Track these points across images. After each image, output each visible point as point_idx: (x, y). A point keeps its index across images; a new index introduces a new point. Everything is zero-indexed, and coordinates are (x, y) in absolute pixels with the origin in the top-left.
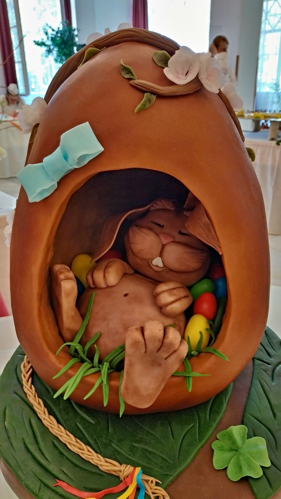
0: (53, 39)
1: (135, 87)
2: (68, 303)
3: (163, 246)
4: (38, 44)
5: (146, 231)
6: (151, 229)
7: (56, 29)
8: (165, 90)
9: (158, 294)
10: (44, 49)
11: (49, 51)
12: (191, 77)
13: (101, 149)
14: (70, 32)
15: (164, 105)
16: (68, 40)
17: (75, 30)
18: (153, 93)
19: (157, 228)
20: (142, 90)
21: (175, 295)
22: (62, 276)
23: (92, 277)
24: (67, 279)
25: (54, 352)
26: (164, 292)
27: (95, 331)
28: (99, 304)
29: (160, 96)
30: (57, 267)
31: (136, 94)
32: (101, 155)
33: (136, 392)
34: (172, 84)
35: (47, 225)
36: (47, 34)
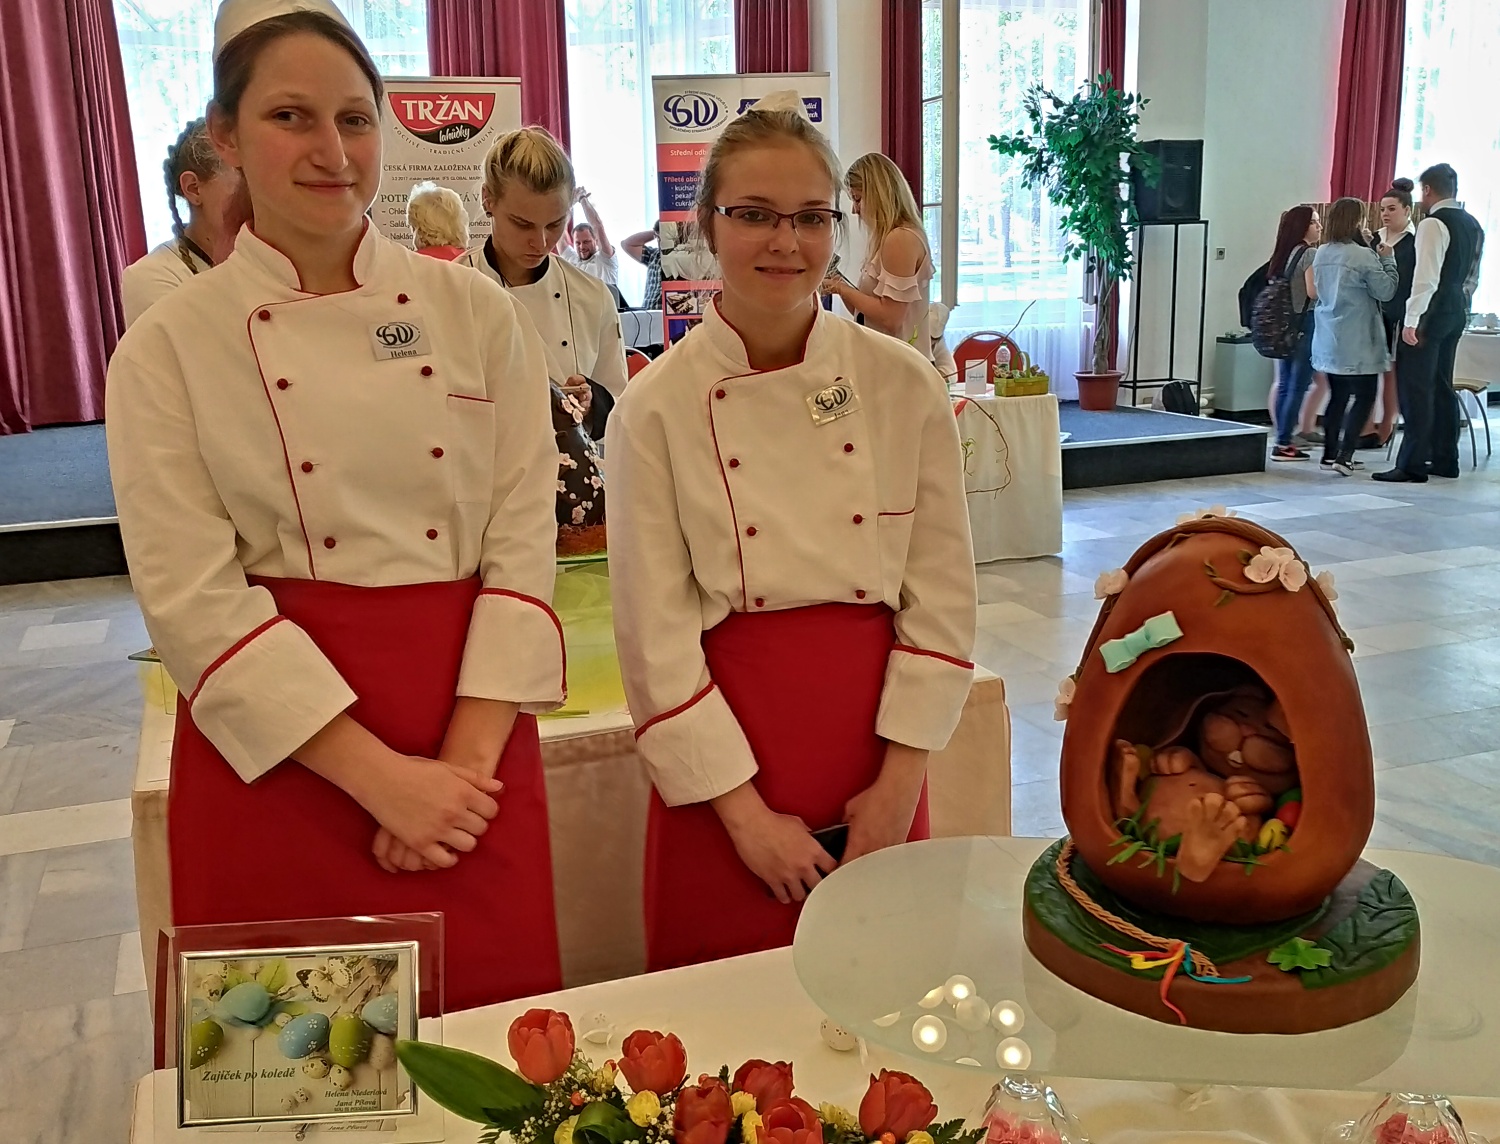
0: (1053, 132)
1: (1216, 584)
2: (1127, 780)
3: (1244, 738)
4: (1002, 145)
5: (1225, 719)
6: (1229, 717)
7: (1068, 99)
8: (1246, 588)
9: (1228, 786)
10: (1021, 159)
11: (1038, 168)
12: (1272, 576)
13: (1179, 634)
14: (1113, 109)
15: (1242, 601)
16: (1102, 134)
17: (1130, 100)
18: (1231, 591)
19: (1238, 718)
20: (1221, 587)
21: (1246, 788)
22: (1125, 750)
23: (1156, 762)
24: (1131, 753)
25: (1110, 826)
26: (1233, 784)
27: (1153, 816)
28: (1161, 790)
29: (1238, 593)
30: (1120, 741)
31: (1214, 590)
32: (1180, 638)
33: (1191, 862)
34: (1252, 582)
35: (1119, 696)
36: (1034, 114)
